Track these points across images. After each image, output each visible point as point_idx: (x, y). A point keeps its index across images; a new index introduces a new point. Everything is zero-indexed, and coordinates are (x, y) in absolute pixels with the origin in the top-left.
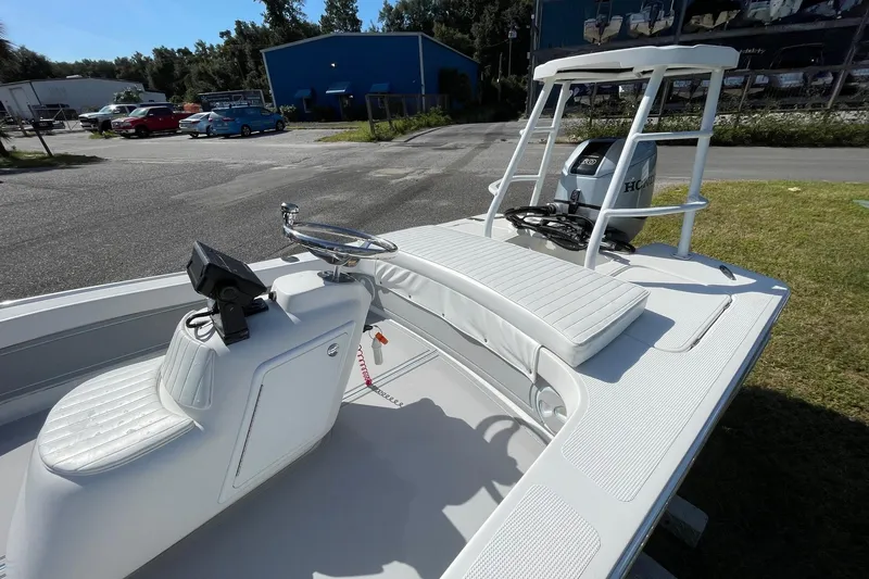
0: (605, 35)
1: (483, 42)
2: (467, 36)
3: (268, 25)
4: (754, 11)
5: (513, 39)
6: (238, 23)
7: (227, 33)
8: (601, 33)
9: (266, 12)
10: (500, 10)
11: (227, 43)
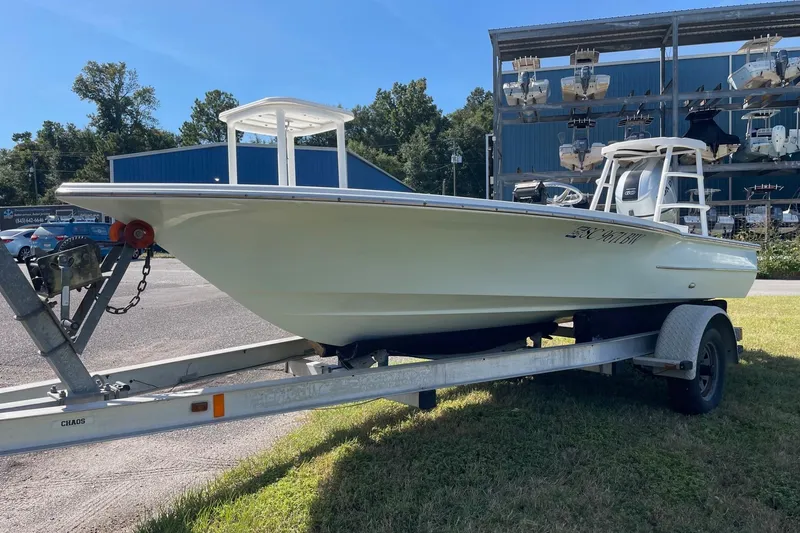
0: (587, 162)
1: (416, 166)
2: (394, 158)
3: (94, 129)
4: (757, 145)
5: (459, 165)
6: (48, 124)
7: (27, 135)
8: (582, 160)
9: (97, 113)
10: (437, 131)
11: (22, 148)
